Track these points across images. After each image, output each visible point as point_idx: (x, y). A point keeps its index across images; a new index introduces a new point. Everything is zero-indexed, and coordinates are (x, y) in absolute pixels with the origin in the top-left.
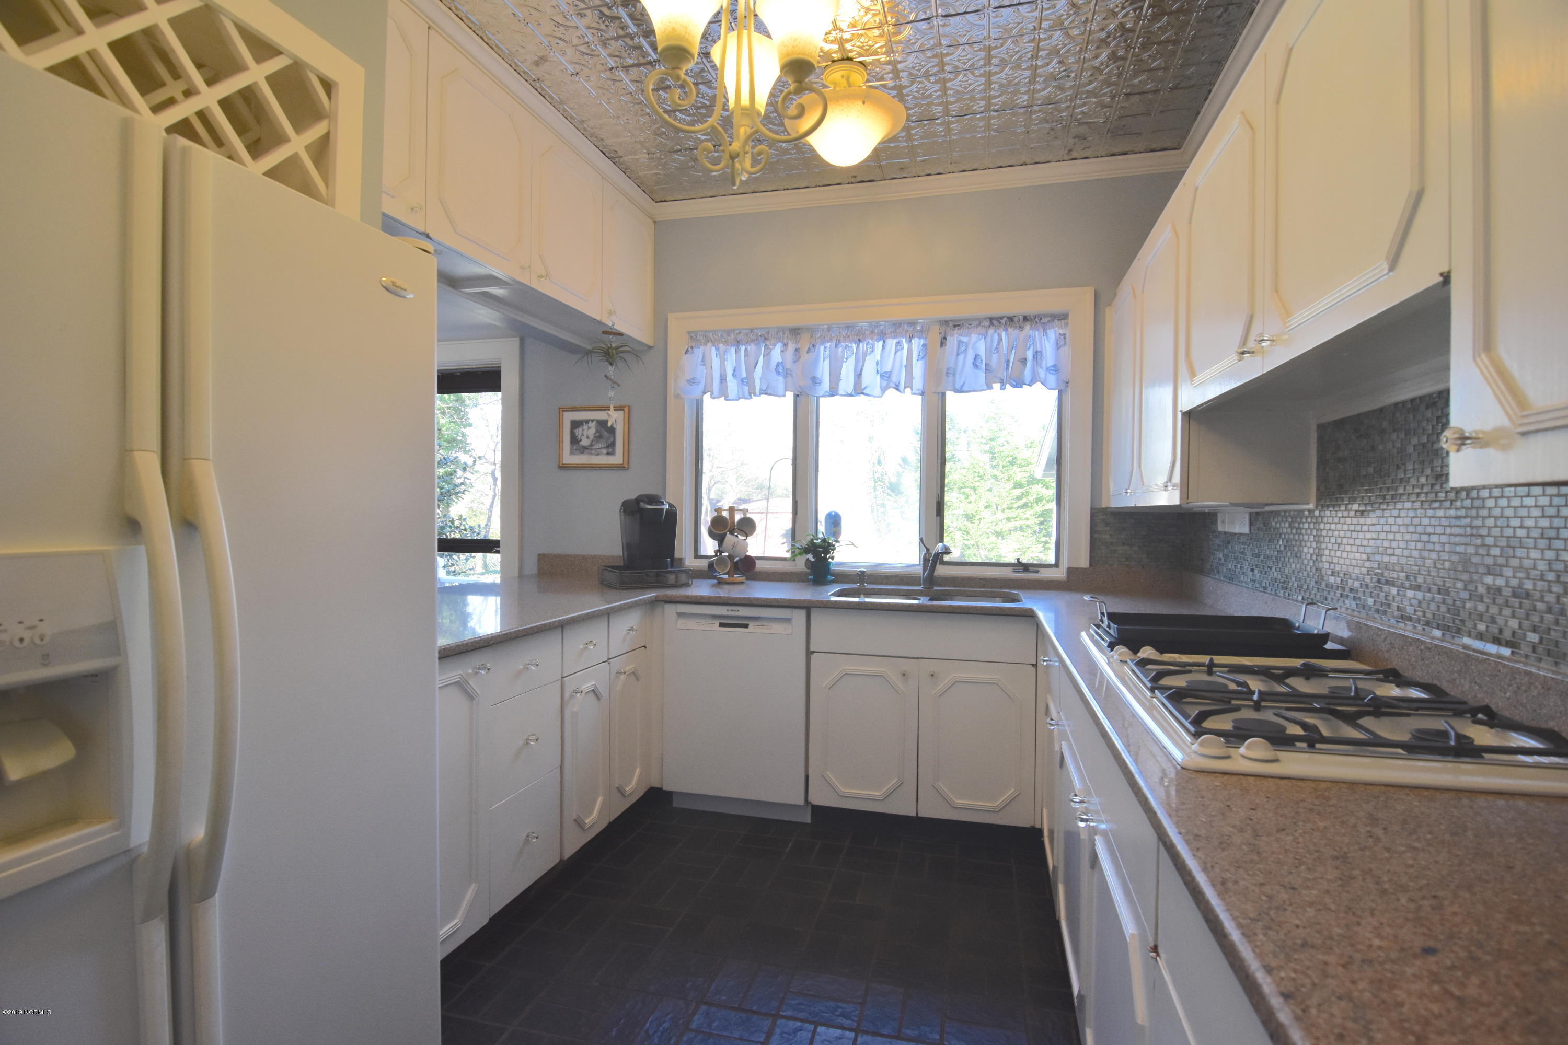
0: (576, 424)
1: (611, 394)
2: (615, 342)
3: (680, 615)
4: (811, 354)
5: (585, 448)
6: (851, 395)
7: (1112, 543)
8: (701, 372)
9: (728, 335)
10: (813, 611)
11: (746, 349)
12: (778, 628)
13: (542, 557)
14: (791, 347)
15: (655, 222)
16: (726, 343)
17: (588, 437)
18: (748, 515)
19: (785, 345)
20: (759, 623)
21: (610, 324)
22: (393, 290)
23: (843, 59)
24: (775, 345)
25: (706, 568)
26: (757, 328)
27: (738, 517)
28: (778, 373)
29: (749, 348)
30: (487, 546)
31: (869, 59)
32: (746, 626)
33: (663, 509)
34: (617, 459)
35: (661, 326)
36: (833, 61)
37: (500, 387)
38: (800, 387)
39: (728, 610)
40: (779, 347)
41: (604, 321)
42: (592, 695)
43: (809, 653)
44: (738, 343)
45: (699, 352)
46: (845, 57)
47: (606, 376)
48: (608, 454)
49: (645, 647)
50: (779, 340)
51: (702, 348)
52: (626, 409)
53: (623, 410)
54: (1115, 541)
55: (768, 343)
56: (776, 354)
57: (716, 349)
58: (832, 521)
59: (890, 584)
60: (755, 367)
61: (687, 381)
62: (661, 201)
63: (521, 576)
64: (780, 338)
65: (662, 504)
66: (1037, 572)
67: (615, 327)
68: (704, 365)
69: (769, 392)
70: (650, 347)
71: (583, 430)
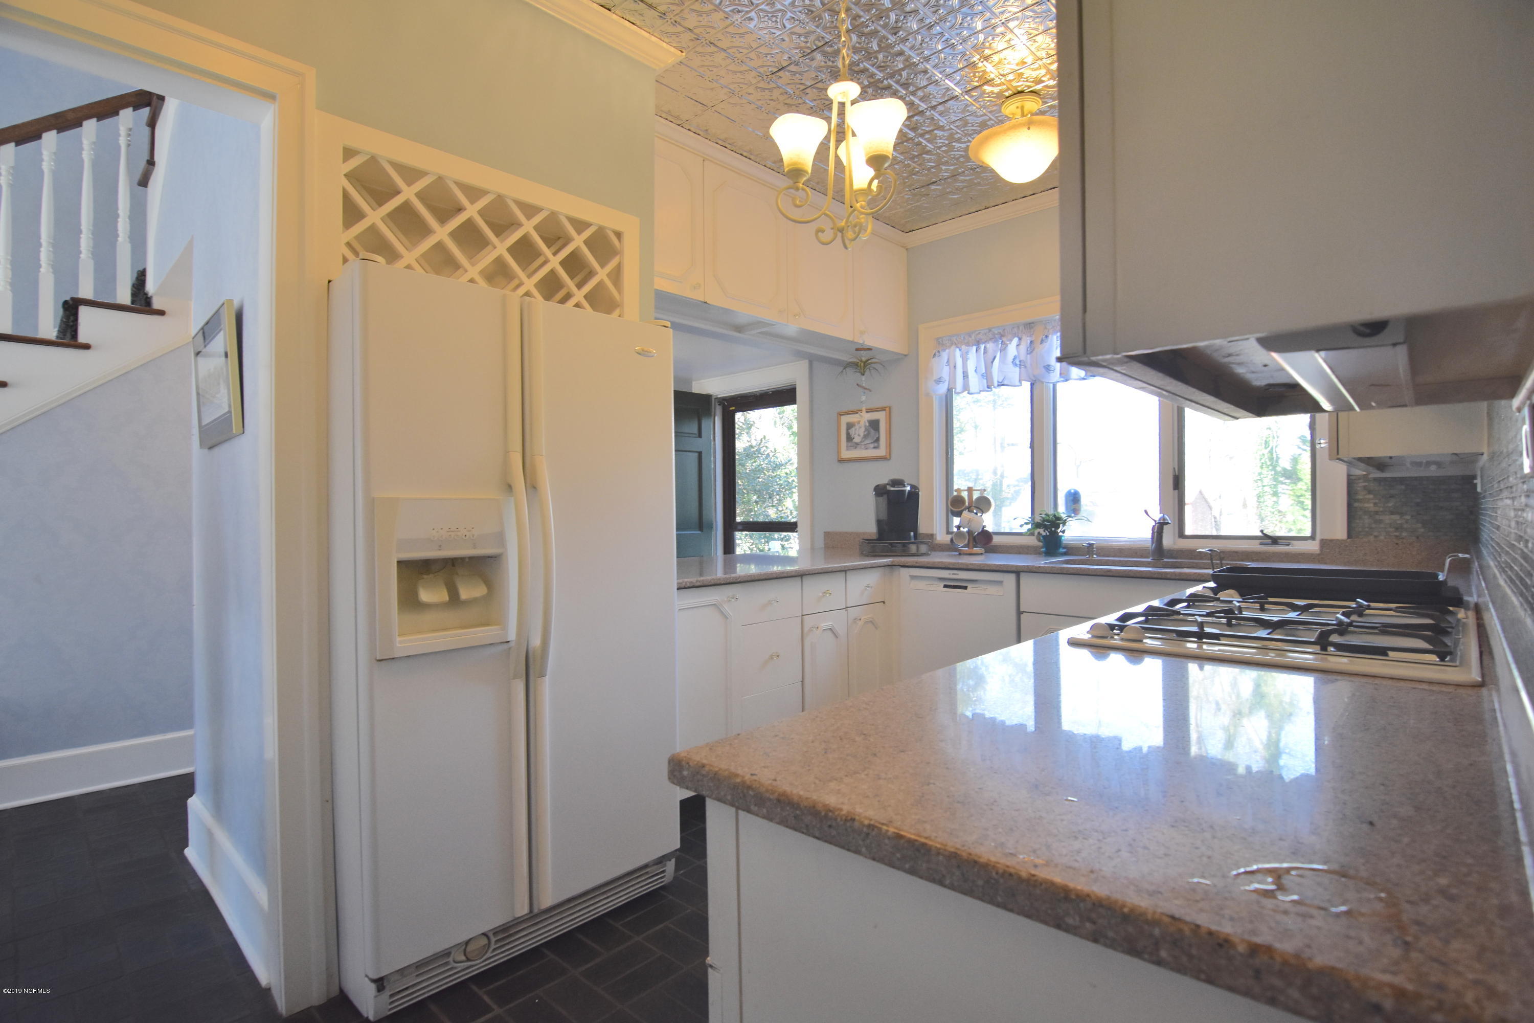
0: (850, 426)
1: (864, 398)
2: (864, 356)
3: (913, 577)
4: (1045, 344)
5: (857, 444)
6: (1084, 379)
7: (1377, 513)
8: (945, 373)
9: (970, 336)
10: (1022, 575)
11: (985, 347)
12: (992, 590)
13: (827, 535)
14: (1026, 340)
15: (907, 249)
16: (968, 344)
17: (859, 435)
18: (985, 495)
19: (1020, 339)
20: (977, 586)
21: (861, 342)
22: (643, 353)
23: (1015, 94)
24: (1011, 340)
25: (949, 543)
26: (994, 328)
27: (976, 495)
28: (1016, 365)
29: (988, 346)
30: (790, 527)
31: (1039, 87)
32: (965, 588)
33: (905, 491)
34: (881, 452)
35: (913, 337)
36: (1007, 97)
37: (796, 401)
38: (1034, 376)
39: (950, 574)
40: (1015, 340)
41: (856, 341)
42: (829, 633)
43: (1019, 613)
44: (978, 343)
45: (945, 355)
46: (1016, 92)
47: (857, 385)
48: (875, 448)
49: (884, 602)
50: (1015, 335)
51: (947, 351)
52: (887, 409)
53: (885, 410)
54: (1381, 509)
55: (1004, 339)
56: (1012, 348)
57: (960, 350)
58: (1072, 498)
59: (1123, 557)
60: (992, 362)
61: (935, 380)
62: (910, 231)
63: (813, 548)
64: (1015, 334)
65: (904, 486)
66: (1288, 545)
67: (866, 343)
68: (948, 365)
69: (1005, 383)
70: (905, 355)
71: (856, 429)
